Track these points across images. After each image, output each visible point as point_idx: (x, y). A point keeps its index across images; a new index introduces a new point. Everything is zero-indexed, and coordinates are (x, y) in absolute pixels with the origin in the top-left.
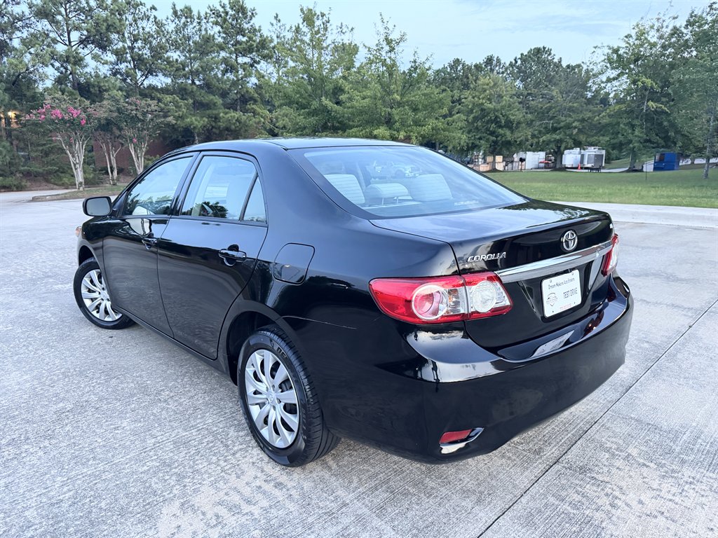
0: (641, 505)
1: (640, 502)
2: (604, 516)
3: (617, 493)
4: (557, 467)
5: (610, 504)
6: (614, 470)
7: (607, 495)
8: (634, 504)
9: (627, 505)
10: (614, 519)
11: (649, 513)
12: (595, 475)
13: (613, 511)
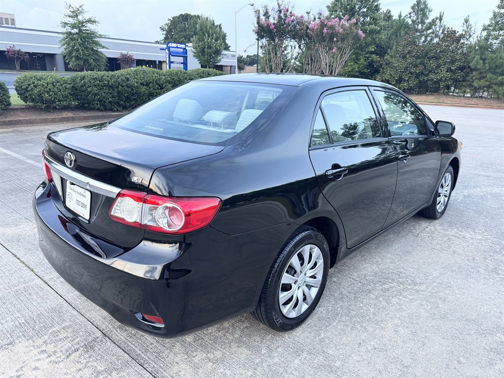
0: (33, 367)
1: (36, 368)
2: (38, 344)
3: (53, 358)
4: (99, 334)
5: (45, 350)
6: (79, 366)
7: (55, 352)
8: (38, 364)
9: (39, 360)
10: (32, 348)
11: (23, 369)
12: (80, 352)
13: (38, 350)
